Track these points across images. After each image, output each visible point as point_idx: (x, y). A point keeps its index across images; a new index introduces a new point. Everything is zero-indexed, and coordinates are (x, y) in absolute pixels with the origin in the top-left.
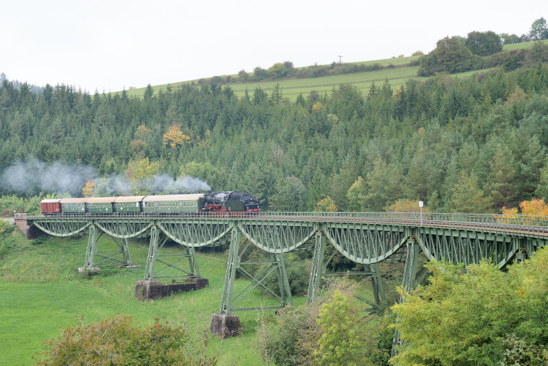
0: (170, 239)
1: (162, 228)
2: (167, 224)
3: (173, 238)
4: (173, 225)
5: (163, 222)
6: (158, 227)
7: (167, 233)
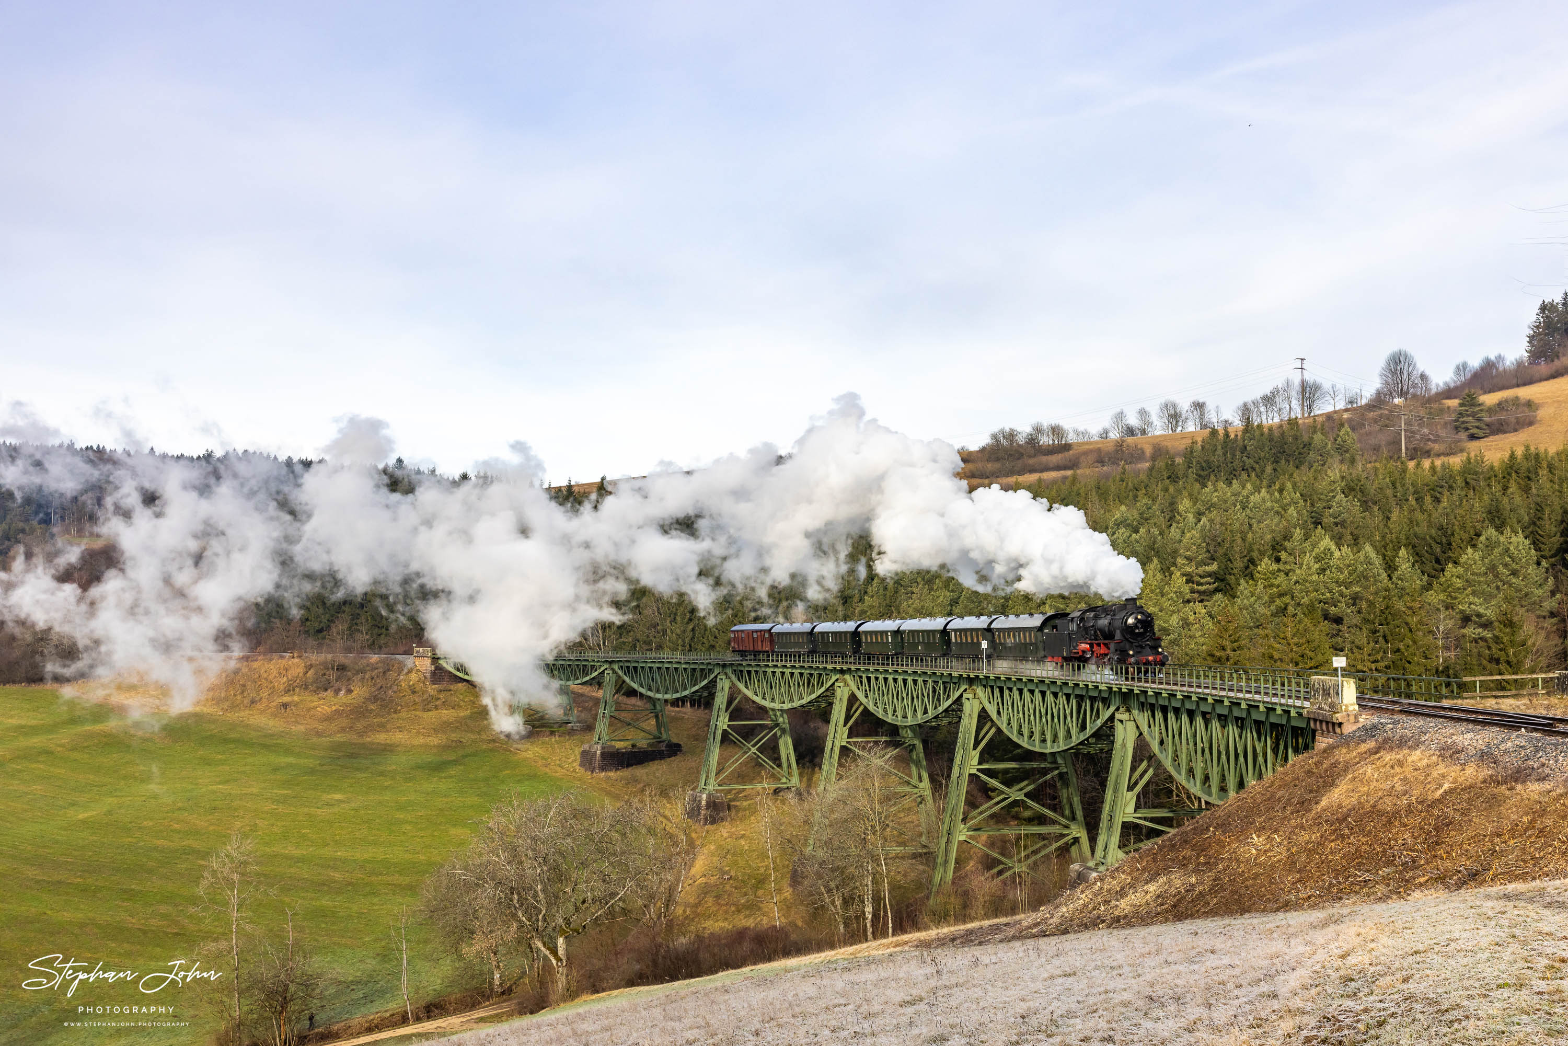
0: (630, 687)
1: (620, 672)
2: (628, 667)
3: (635, 686)
4: (635, 668)
5: (621, 664)
6: (614, 671)
7: (627, 679)
